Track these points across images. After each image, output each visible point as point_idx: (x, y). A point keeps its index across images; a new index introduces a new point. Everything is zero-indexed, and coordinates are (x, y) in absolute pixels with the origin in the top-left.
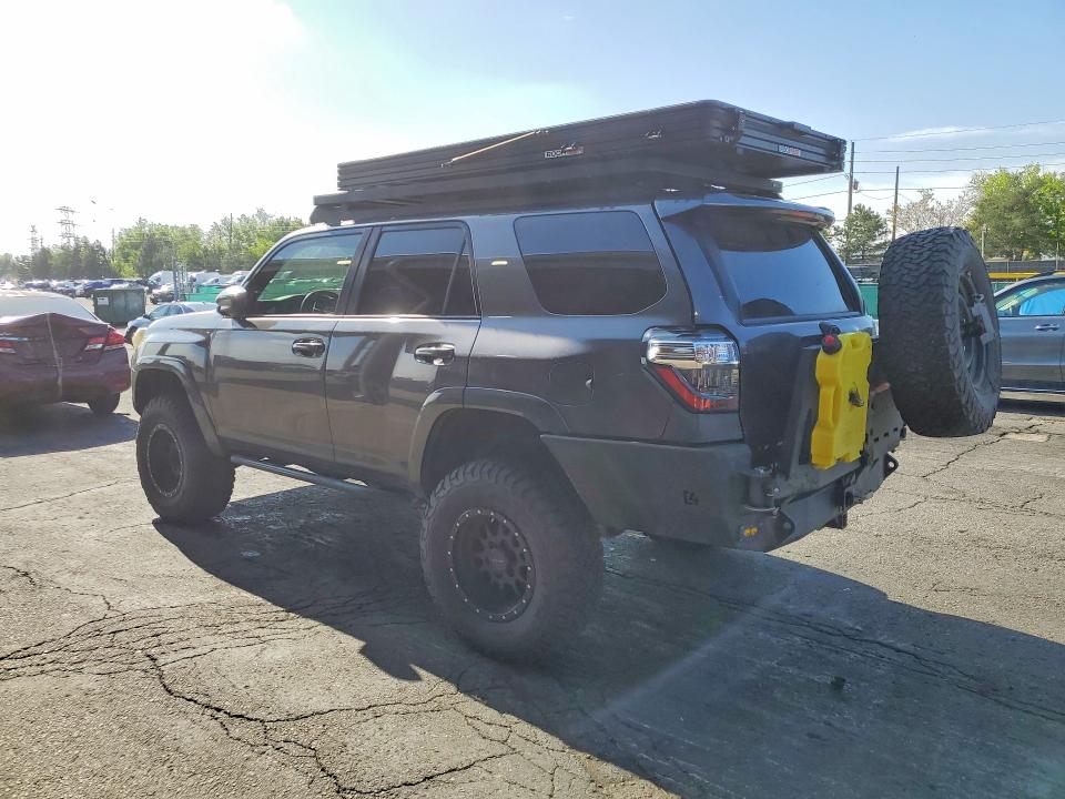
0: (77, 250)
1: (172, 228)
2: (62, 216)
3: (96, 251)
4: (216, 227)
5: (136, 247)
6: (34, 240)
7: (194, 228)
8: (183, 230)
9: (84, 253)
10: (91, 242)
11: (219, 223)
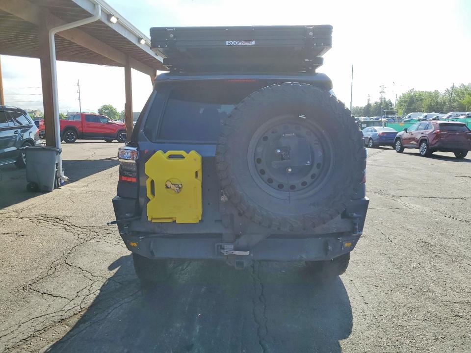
0: (381, 104)
1: (425, 92)
2: (381, 89)
3: (388, 104)
4: (448, 91)
5: (405, 102)
6: (369, 100)
7: (436, 92)
8: (430, 93)
9: (383, 105)
10: (387, 100)
11: (449, 89)
